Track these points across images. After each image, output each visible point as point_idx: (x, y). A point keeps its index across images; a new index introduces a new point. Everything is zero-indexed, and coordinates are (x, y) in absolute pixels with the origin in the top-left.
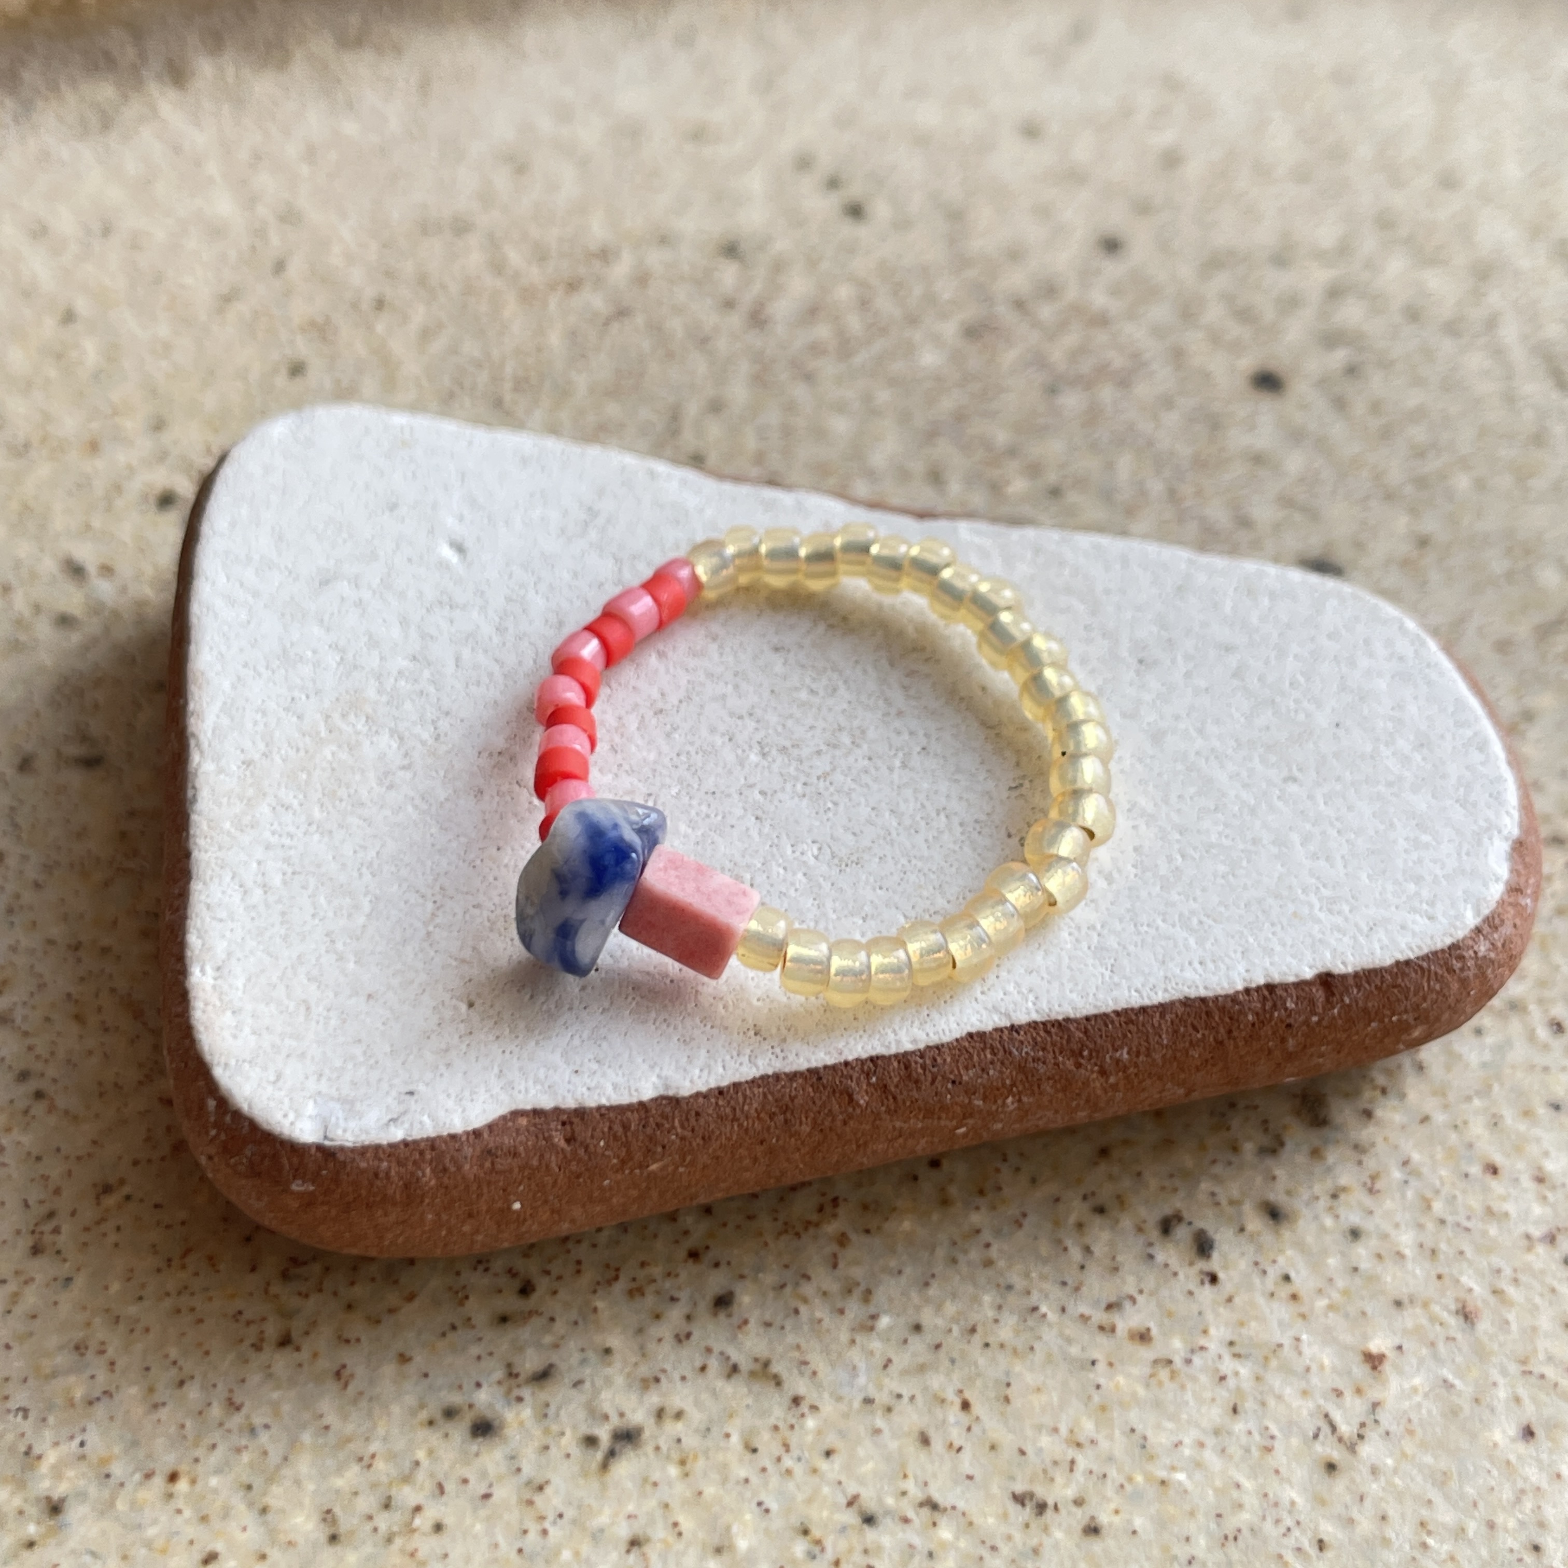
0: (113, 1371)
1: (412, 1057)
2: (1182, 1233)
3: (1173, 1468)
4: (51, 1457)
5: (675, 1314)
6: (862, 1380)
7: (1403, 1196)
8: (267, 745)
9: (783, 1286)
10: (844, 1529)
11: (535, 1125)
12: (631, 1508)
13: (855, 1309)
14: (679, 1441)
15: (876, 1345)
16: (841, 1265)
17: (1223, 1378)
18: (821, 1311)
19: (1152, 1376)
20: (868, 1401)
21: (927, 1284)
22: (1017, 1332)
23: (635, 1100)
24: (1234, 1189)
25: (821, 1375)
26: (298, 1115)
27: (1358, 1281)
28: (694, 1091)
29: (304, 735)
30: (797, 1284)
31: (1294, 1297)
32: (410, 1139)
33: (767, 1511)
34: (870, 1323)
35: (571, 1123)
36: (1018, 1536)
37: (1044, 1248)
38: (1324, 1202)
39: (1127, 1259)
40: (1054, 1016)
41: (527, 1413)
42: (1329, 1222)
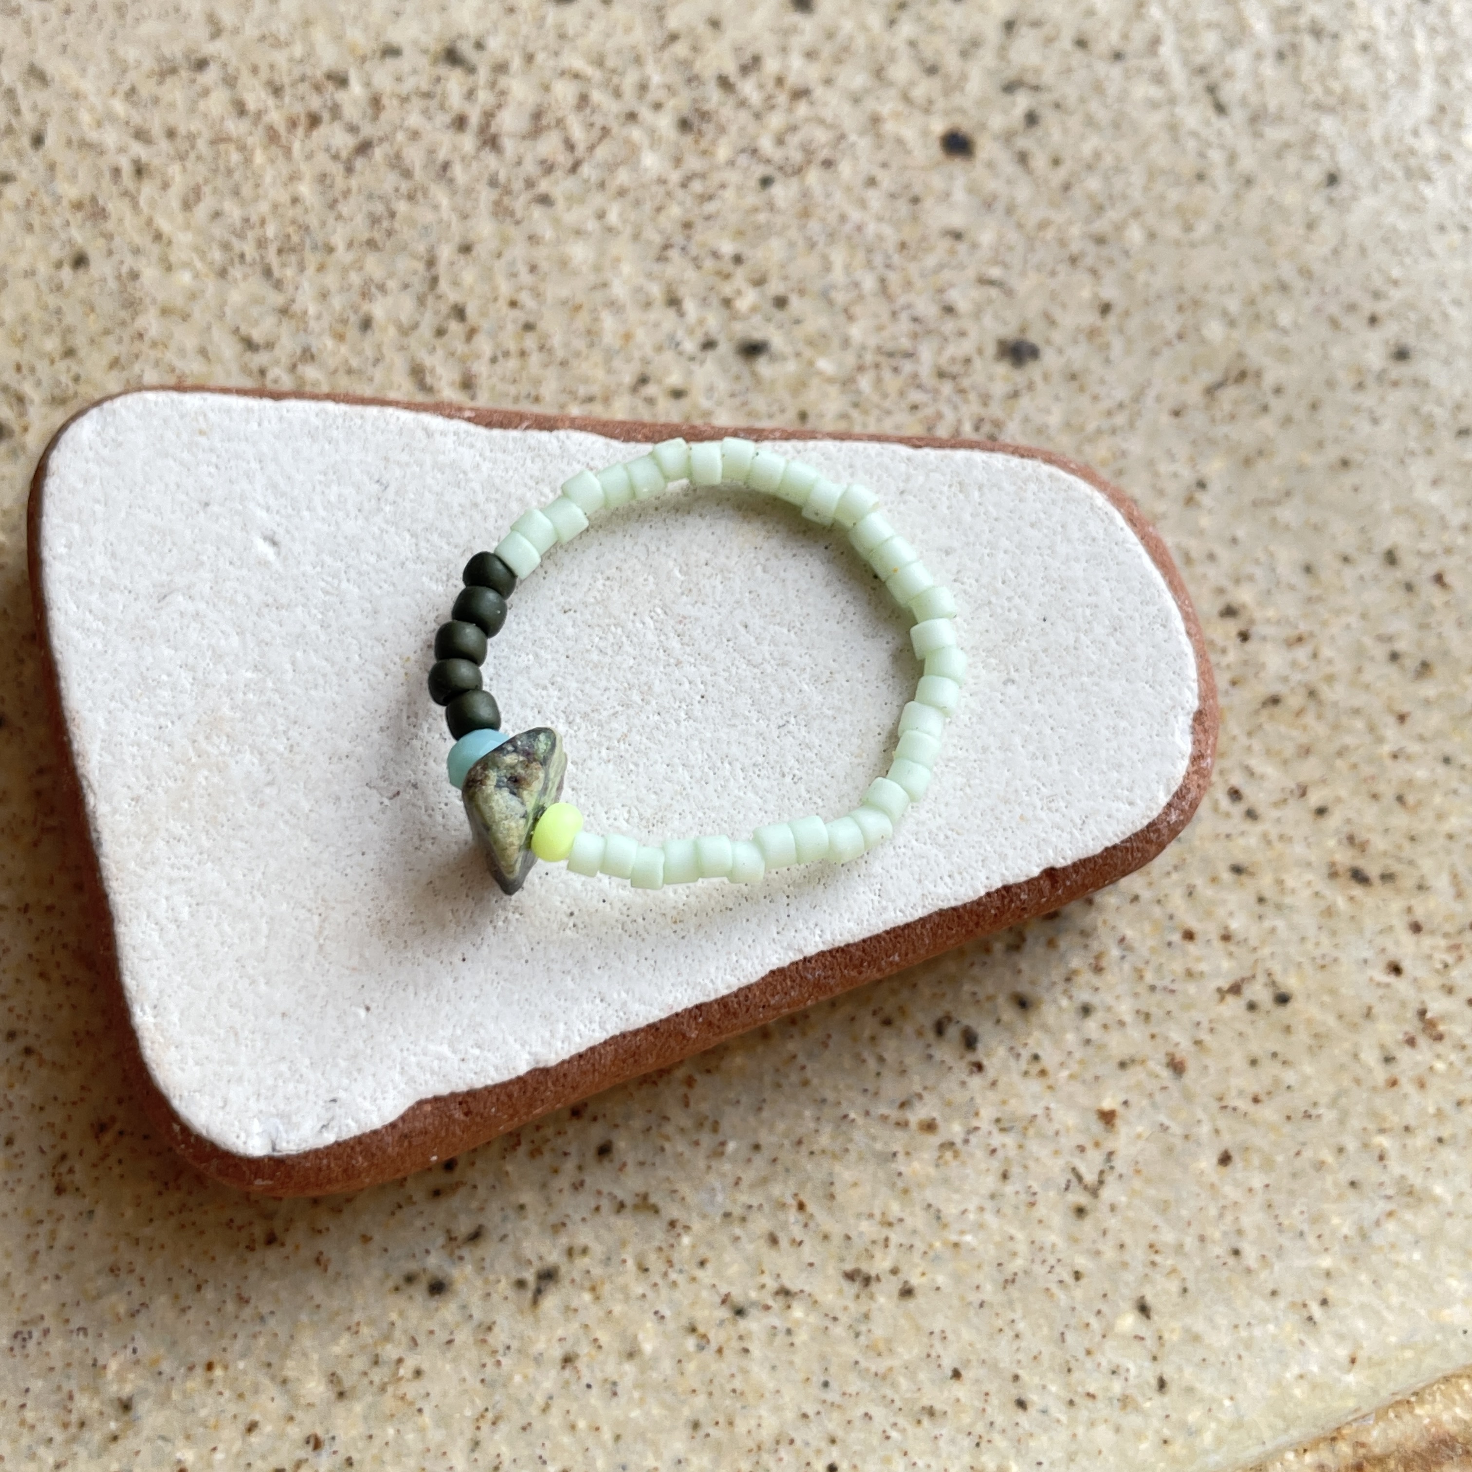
0: (143, 1285)
2: (953, 1032)
3: (962, 1232)
4: (113, 1366)
5: (569, 1166)
6: (720, 1198)
7: (1121, 970)
9: (649, 1129)
10: (722, 1323)
12: (560, 1332)
13: (707, 1140)
14: (588, 1272)
15: (727, 1167)
16: (692, 1103)
17: (994, 1151)
18: (681, 1146)
19: (940, 1157)
20: (727, 1215)
21: (760, 1109)
22: (833, 1138)
23: (513, 1076)
24: (989, 987)
25: (689, 1199)
27: (1090, 1050)
28: (559, 1060)
30: (660, 1126)
31: (1043, 1073)
32: (341, 1140)
33: (663, 1317)
34: (720, 1149)
36: (852, 1306)
37: (847, 1062)
38: (1061, 987)
39: (911, 1060)
40: (837, 945)
41: (469, 1269)
42: (1064, 1002)
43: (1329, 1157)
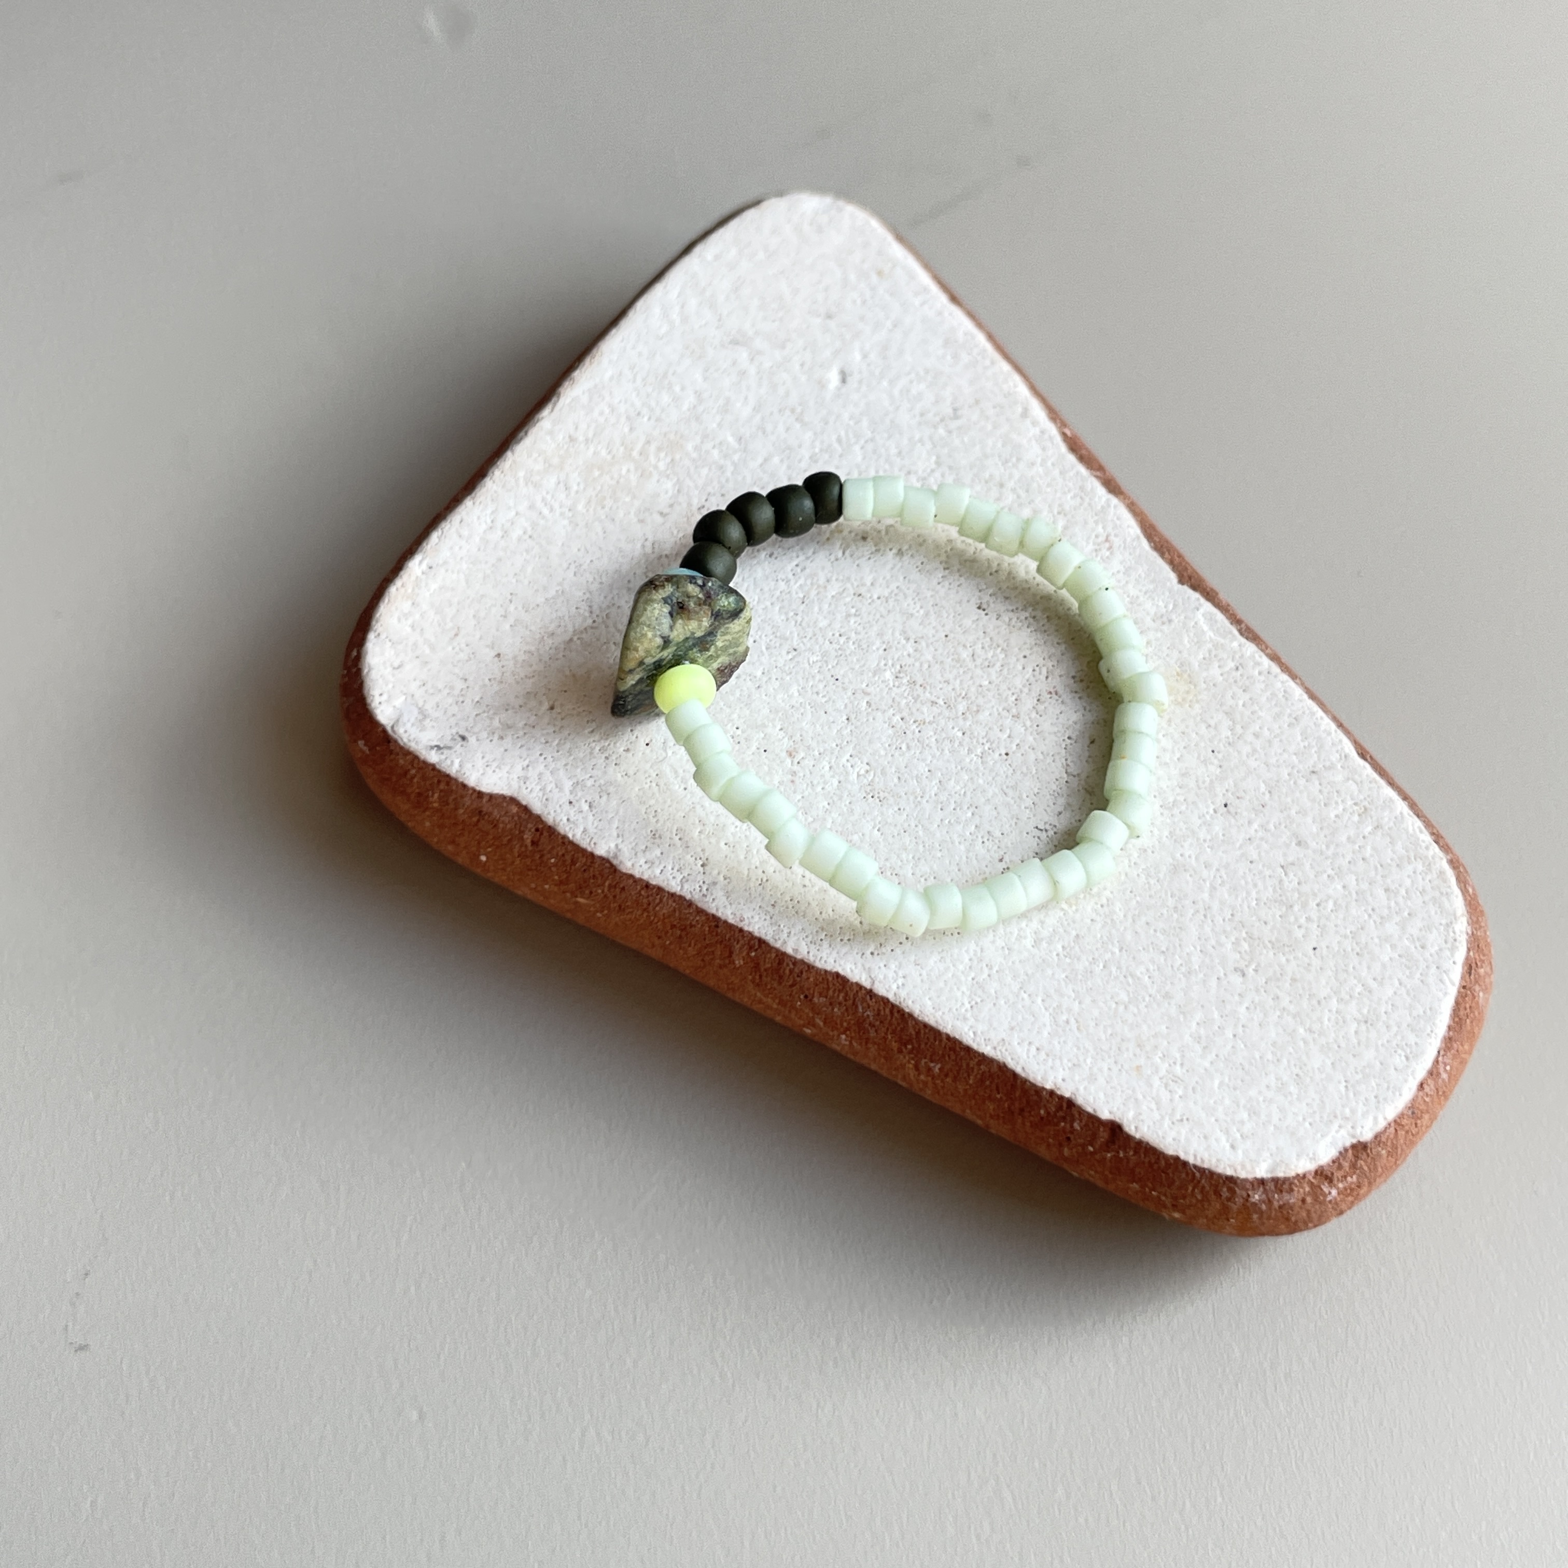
1: (486, 714)
8: (594, 435)
11: (520, 817)
26: (389, 700)
29: (622, 445)
35: (542, 834)
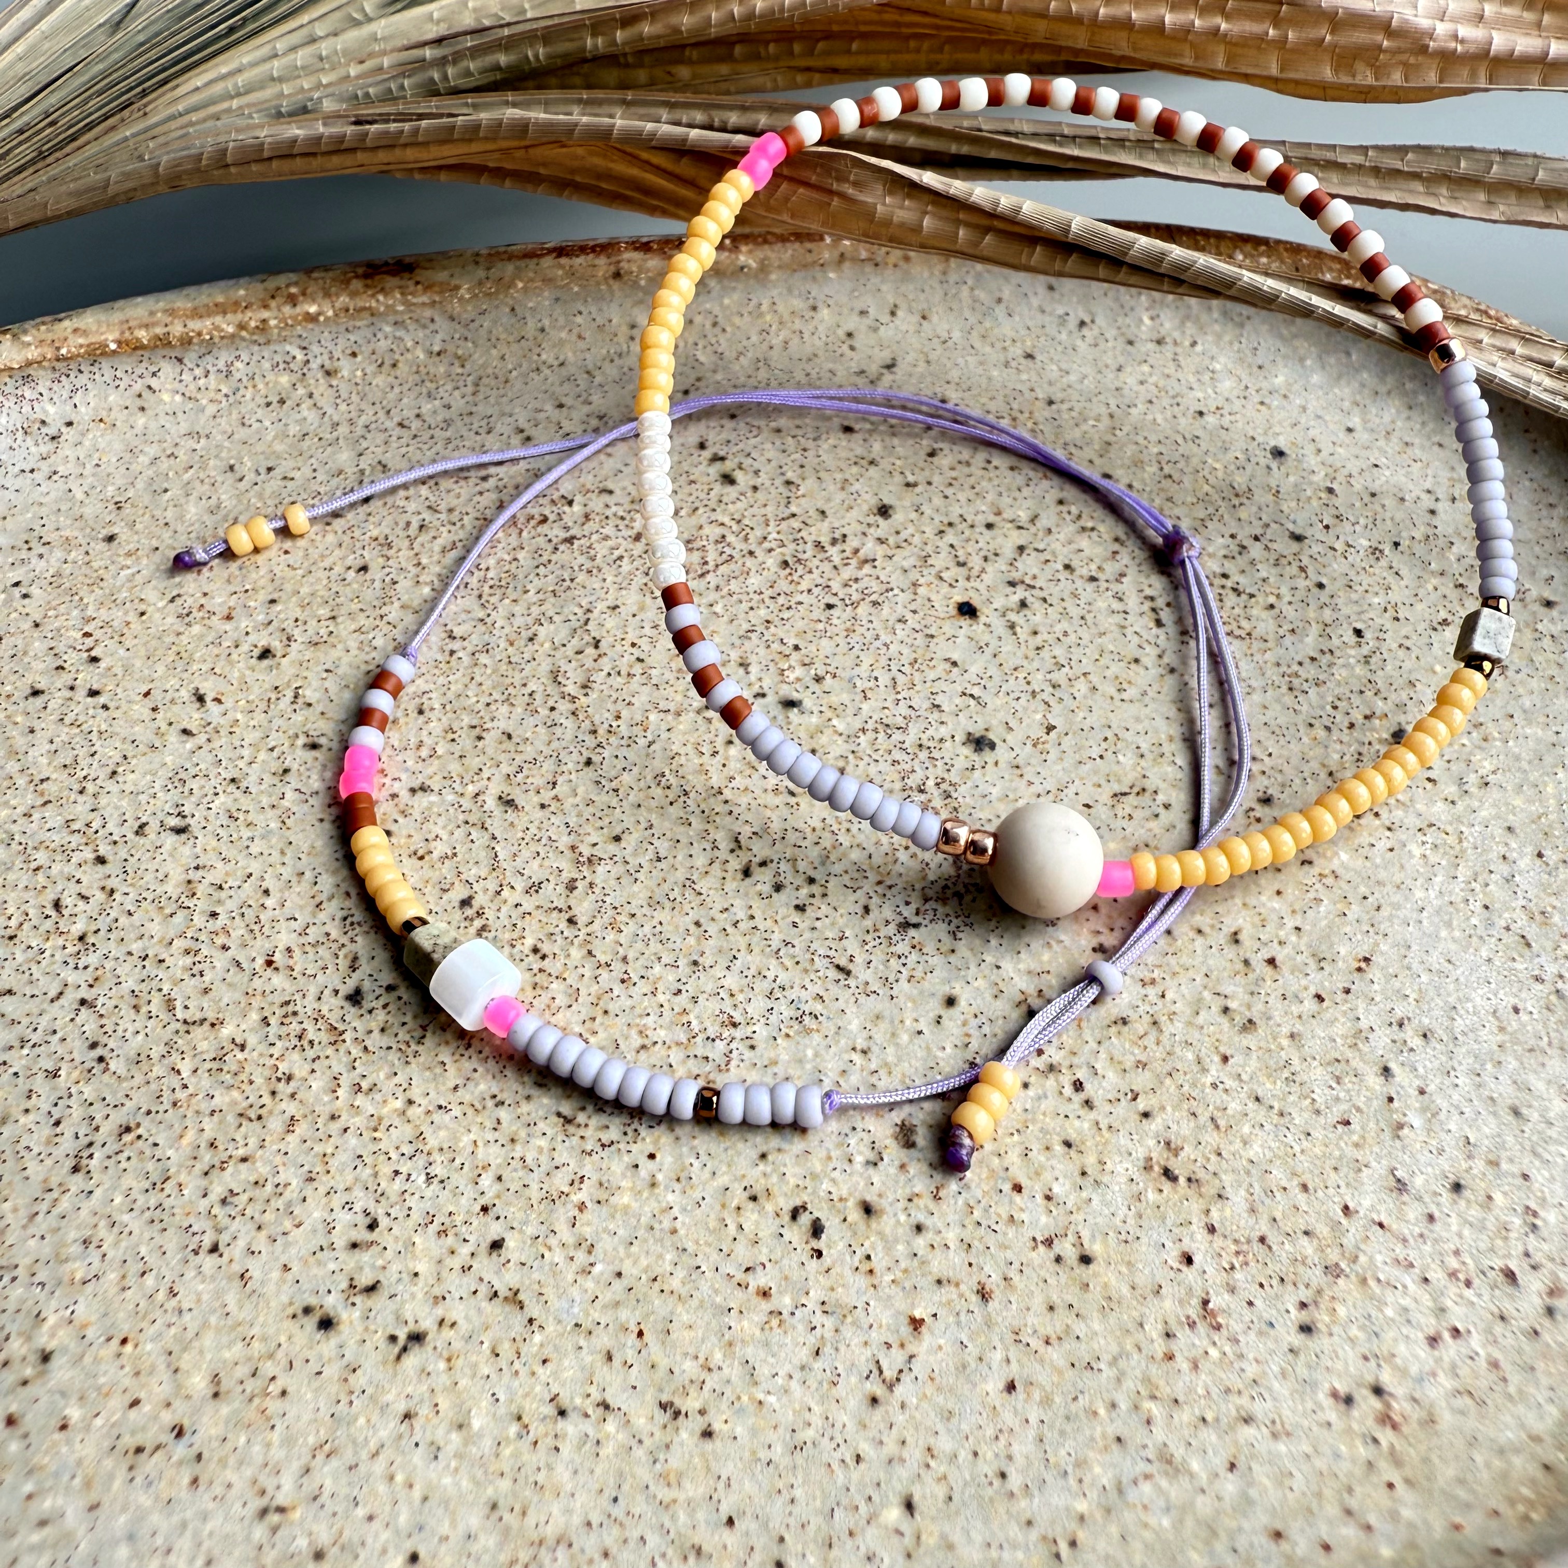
43: (1102, 1411)
